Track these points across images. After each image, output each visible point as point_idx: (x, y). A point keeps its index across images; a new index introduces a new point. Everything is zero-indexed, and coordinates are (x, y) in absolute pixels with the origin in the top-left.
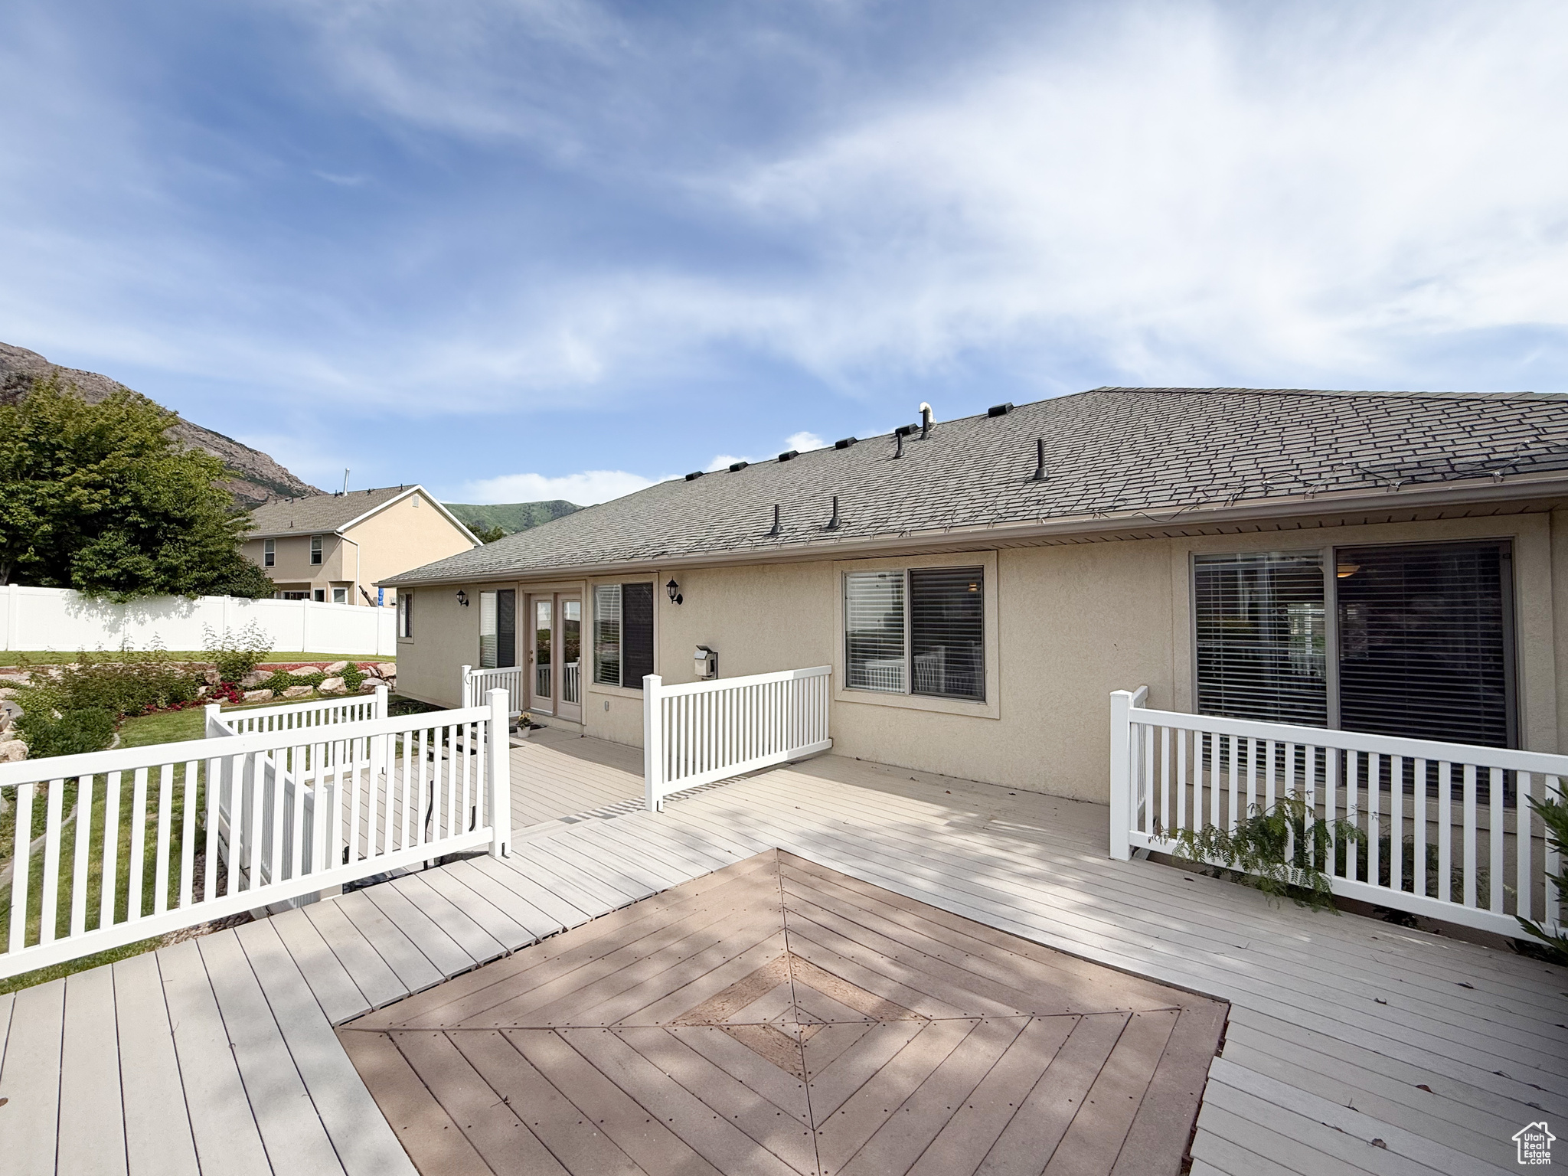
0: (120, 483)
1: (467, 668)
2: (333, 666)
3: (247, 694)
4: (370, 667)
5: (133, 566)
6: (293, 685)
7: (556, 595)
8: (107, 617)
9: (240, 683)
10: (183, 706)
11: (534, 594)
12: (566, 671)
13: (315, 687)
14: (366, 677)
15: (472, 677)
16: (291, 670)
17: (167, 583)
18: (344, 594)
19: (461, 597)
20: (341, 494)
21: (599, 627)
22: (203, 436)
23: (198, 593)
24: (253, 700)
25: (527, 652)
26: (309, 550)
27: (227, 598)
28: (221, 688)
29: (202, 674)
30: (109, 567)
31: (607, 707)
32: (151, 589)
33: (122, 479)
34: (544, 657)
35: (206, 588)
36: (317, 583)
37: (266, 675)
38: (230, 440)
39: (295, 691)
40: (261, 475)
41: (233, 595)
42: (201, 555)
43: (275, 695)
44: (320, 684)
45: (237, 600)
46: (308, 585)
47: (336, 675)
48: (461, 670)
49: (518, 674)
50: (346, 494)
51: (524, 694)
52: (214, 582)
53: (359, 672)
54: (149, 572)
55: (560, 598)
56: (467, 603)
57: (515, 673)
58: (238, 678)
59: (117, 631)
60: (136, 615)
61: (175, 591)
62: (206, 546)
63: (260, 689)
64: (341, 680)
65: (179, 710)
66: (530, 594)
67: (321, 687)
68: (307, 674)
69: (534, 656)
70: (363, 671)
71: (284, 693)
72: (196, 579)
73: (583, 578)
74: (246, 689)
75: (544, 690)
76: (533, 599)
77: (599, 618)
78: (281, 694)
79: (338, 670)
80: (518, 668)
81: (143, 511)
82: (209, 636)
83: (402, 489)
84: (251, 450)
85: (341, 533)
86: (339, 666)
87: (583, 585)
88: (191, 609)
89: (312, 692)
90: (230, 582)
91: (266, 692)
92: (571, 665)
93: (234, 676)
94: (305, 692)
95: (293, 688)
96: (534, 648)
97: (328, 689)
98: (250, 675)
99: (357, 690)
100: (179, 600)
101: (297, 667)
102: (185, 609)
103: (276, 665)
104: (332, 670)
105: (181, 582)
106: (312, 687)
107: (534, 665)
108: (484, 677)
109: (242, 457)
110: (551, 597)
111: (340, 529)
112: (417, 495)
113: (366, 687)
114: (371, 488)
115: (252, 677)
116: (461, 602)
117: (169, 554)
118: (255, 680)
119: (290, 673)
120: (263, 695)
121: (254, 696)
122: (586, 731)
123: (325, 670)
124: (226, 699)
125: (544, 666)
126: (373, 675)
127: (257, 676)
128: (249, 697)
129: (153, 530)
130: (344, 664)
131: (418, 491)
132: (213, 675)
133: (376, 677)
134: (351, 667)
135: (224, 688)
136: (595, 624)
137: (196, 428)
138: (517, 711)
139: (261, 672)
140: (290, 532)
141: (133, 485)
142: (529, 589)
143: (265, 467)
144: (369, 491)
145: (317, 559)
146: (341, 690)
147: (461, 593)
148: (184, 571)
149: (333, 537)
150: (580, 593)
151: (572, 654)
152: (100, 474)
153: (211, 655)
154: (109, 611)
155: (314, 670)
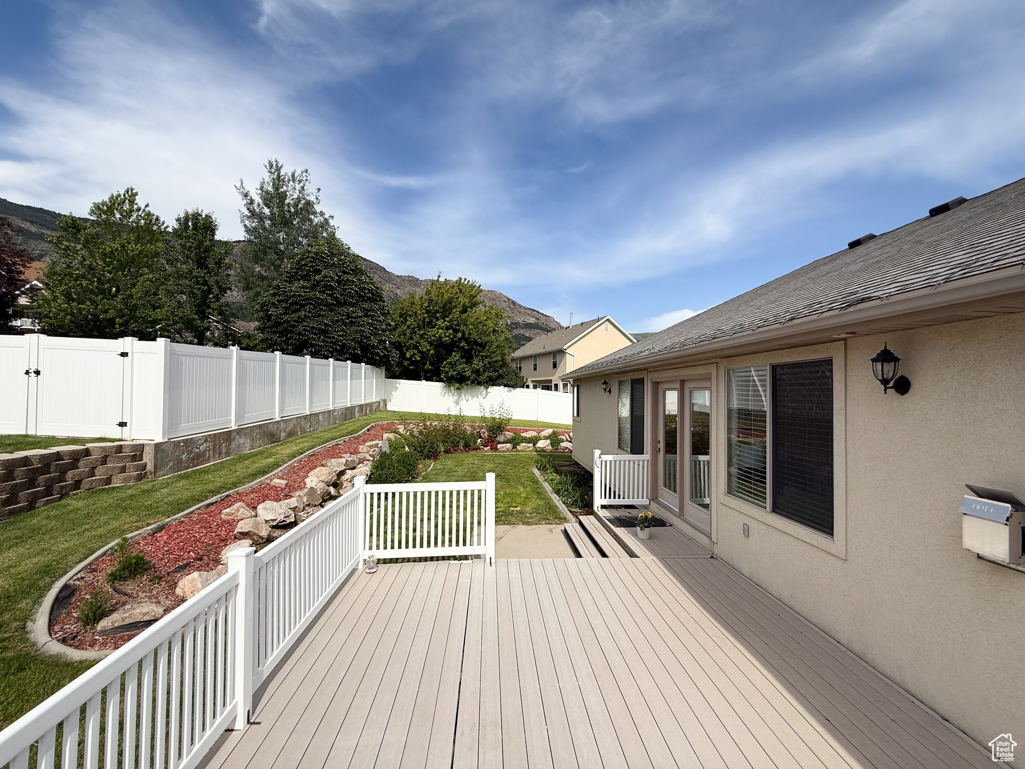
0: (458, 326)
1: (597, 452)
2: (544, 432)
3: (499, 446)
4: (566, 435)
5: (461, 370)
6: (522, 442)
7: (683, 382)
8: (455, 397)
9: (496, 439)
10: (469, 450)
11: (663, 382)
12: (696, 465)
13: (534, 445)
14: (563, 441)
15: (602, 461)
16: (523, 432)
17: (476, 379)
18: (567, 386)
19: (605, 386)
20: (569, 327)
21: (735, 415)
22: (528, 312)
23: (489, 385)
24: (503, 450)
25: (655, 441)
26: (551, 361)
27: (502, 388)
28: (487, 441)
29: (479, 432)
30: (454, 371)
31: (746, 531)
32: (469, 382)
33: (458, 325)
34: (671, 447)
35: (493, 382)
36: (555, 380)
37: (509, 435)
38: (538, 312)
39: (524, 446)
40: (550, 328)
41: (505, 386)
42: (489, 363)
43: (513, 448)
44: (537, 443)
45: (506, 388)
46: (551, 381)
47: (546, 438)
48: (593, 454)
49: (646, 462)
50: (571, 327)
51: (652, 484)
52: (497, 378)
53: (559, 437)
54: (468, 374)
55: (688, 386)
56: (610, 391)
57: (643, 461)
58: (495, 435)
59: (458, 404)
60: (465, 396)
61: (479, 384)
62: (492, 358)
63: (506, 443)
64: (548, 441)
65: (468, 452)
66: (658, 382)
67: (537, 445)
68: (530, 436)
69: (662, 446)
70: (561, 437)
71: (518, 447)
72: (487, 377)
73: (714, 361)
74: (499, 443)
75: (671, 482)
76: (661, 387)
77: (735, 405)
78: (516, 447)
79: (547, 435)
80: (647, 457)
81: (467, 341)
82: (482, 410)
83: (598, 320)
84: (546, 316)
85: (566, 350)
86: (548, 432)
87: (713, 369)
88: (487, 394)
89: (532, 448)
90: (504, 379)
91: (509, 445)
92: (702, 458)
93: (493, 434)
94: (529, 448)
95: (522, 444)
96: (661, 437)
97: (540, 447)
98: (502, 434)
99: (557, 449)
100: (482, 388)
101: (526, 431)
102: (484, 393)
103: (517, 429)
104: (544, 435)
105: (481, 378)
106: (532, 444)
107: (661, 456)
108: (613, 462)
109: (543, 319)
110: (678, 386)
111: (565, 348)
112: (607, 322)
113: (562, 448)
114: (583, 322)
115: (502, 435)
116: (605, 390)
117: (477, 364)
118: (503, 437)
119: (522, 434)
120: (507, 447)
121: (503, 447)
122: (716, 549)
123: (540, 434)
124: (489, 447)
125: (670, 457)
126: (567, 440)
127: (505, 435)
128: (500, 448)
129: (471, 350)
130: (550, 431)
131: (608, 320)
132: (484, 433)
133: (569, 441)
134: (554, 433)
135: (488, 441)
136: (730, 411)
137: (526, 308)
138: (645, 499)
139: (507, 433)
140: (543, 351)
141: (462, 328)
142: (657, 376)
143: (551, 323)
144: (582, 324)
145: (555, 366)
146: (548, 448)
147: (605, 383)
148: (482, 372)
149: (562, 352)
150: (709, 379)
151: (701, 445)
152: (449, 323)
153: (484, 419)
154: (456, 394)
155: (534, 434)
